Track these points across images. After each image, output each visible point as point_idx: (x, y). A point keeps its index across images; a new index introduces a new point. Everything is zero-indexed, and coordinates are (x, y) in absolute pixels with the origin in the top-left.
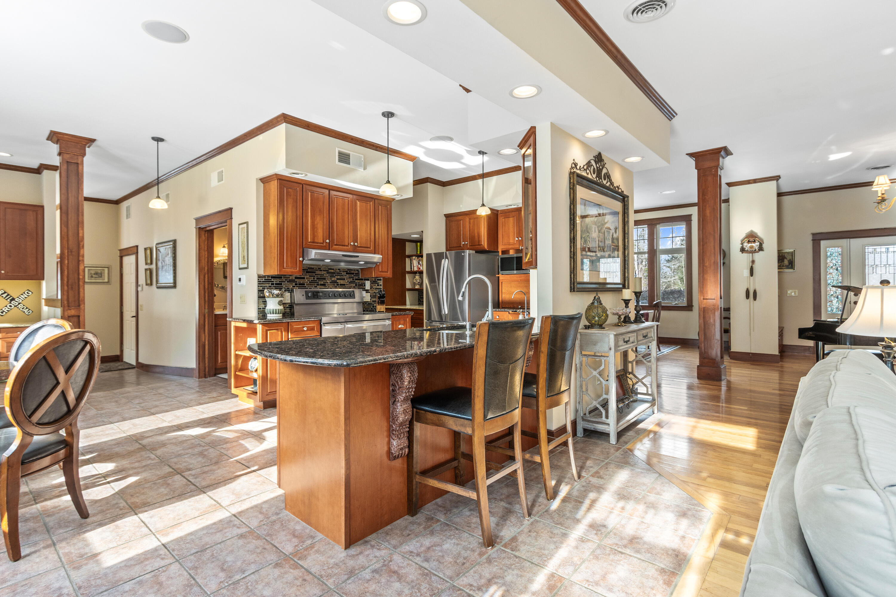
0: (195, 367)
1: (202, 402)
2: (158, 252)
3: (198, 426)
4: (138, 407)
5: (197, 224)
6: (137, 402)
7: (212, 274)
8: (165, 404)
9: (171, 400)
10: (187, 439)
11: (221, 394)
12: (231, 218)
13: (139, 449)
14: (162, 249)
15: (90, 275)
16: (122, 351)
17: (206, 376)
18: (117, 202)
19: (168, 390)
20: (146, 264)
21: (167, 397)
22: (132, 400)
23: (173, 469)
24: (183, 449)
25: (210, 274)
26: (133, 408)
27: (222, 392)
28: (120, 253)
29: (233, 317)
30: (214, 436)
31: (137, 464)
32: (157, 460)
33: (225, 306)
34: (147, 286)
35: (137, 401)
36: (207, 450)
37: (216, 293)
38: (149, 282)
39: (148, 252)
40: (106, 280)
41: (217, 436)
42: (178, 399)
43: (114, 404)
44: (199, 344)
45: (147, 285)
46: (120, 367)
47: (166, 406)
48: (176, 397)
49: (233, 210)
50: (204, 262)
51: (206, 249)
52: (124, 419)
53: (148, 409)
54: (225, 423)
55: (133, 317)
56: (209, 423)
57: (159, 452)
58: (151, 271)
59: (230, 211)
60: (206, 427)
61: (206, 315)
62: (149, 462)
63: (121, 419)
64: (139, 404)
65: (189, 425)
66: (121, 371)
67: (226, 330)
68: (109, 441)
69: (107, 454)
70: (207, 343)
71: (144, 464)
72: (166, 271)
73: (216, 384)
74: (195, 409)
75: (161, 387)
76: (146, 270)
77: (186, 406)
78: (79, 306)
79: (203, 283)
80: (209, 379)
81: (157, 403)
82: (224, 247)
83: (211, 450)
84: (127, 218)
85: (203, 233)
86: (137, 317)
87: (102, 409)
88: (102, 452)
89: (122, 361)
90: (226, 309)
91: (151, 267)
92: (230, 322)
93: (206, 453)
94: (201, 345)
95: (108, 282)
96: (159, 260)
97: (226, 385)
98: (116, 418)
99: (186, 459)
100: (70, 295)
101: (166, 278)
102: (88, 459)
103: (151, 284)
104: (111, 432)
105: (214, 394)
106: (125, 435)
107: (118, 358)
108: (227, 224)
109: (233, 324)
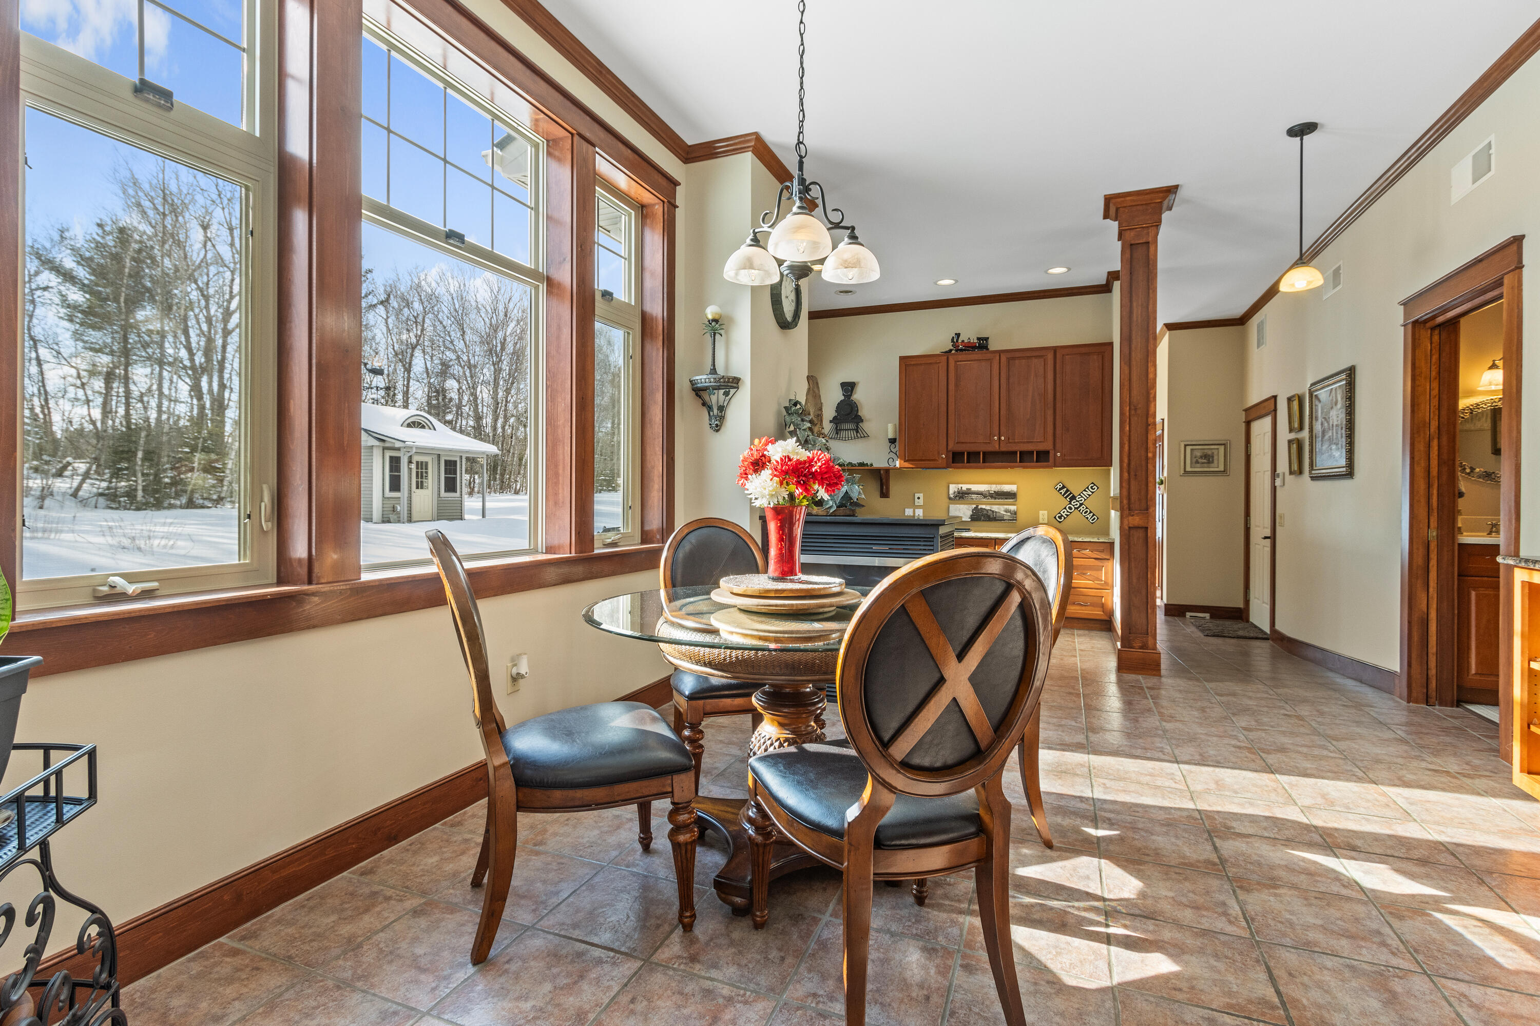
0: (1398, 670)
1: (1410, 777)
2: (1315, 401)
3: (1383, 857)
4: (1242, 737)
5: (1406, 314)
6: (1244, 724)
7: (1453, 439)
8: (1305, 750)
9: (1323, 742)
10: (1344, 892)
11: (1475, 768)
12: (1520, 267)
13: (1208, 862)
14: (1323, 394)
15: (1194, 460)
16: (1247, 602)
17: (1432, 701)
18: (1242, 321)
19: (1322, 713)
20: (1291, 430)
21: (1316, 732)
22: (1234, 714)
23: (1278, 993)
24: (1324, 929)
25: (1444, 439)
26: (1231, 737)
27: (1477, 762)
28: (1246, 416)
29: (1523, 553)
30: (1437, 923)
31: (1187, 915)
32: (1239, 930)
33: (1494, 525)
34: (1292, 476)
35: (1243, 721)
36: (1404, 974)
37: (1463, 489)
38: (1295, 467)
39: (1295, 404)
40: (1221, 468)
41: (1448, 930)
42: (1343, 745)
43: (1196, 713)
44: (1410, 615)
45: (1291, 473)
46: (1241, 633)
47: (1306, 756)
48: (1337, 740)
49: (1526, 243)
50: (1428, 410)
51: (1434, 374)
52: (1203, 761)
53: (1263, 751)
54: (1483, 891)
55: (1266, 538)
56: (1423, 862)
57: (1257, 901)
58: (1300, 444)
59: (1514, 247)
60: (1412, 876)
61: (1433, 546)
62: (1221, 924)
63: (1197, 757)
64: (1245, 729)
65: (1359, 843)
66: (1243, 642)
67: (1497, 588)
68: (1154, 807)
69: (1138, 844)
70: (1433, 615)
71: (1206, 924)
72: (1331, 441)
73: (1460, 732)
74: (1384, 794)
75: (1305, 701)
76: (1290, 442)
77: (1360, 774)
78: (1147, 509)
79: (1423, 464)
80: (1437, 710)
81: (1286, 741)
82: (1494, 366)
83: (1419, 984)
84: (1258, 347)
85: (1425, 334)
86: (1273, 538)
87: (1172, 718)
88: (1130, 834)
89: (1248, 621)
90: (1498, 532)
91: (1300, 435)
92: (1510, 568)
93: (1398, 986)
94: (1415, 617)
95: (1224, 472)
96: (1317, 419)
97: (1494, 743)
98: (1187, 751)
99: (1327, 977)
100: (1132, 487)
101: (1334, 458)
102: (1098, 838)
103: (1301, 472)
104: (1167, 784)
105: (1453, 765)
106: (1191, 806)
107: (1240, 614)
108: (1505, 289)
109: (1520, 576)
